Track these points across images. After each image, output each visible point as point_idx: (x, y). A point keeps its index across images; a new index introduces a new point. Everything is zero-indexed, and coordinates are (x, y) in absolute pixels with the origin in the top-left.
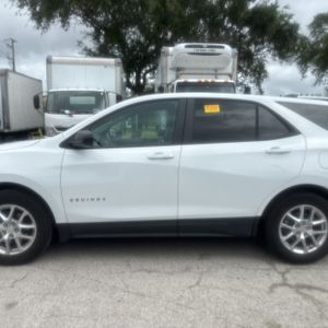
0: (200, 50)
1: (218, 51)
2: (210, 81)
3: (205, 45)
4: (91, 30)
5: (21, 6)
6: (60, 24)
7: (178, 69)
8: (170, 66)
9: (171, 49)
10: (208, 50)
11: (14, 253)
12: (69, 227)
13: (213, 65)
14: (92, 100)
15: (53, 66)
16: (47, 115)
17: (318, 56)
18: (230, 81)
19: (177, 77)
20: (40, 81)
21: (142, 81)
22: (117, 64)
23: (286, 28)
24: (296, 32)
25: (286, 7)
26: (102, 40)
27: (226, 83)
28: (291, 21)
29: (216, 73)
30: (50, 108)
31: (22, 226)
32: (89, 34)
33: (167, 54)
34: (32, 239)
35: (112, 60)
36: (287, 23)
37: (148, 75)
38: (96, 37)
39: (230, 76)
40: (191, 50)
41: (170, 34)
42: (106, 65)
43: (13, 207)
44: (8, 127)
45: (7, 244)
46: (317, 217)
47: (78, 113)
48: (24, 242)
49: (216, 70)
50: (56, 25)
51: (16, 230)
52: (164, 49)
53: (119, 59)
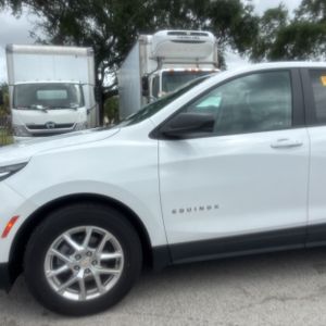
0: (183, 38)
1: (202, 38)
2: (190, 69)
3: (188, 32)
6: (11, 11)
8: (149, 54)
9: (149, 37)
10: (192, 38)
11: (92, 296)
12: (168, 250)
14: (63, 94)
15: (14, 55)
17: (268, 51)
19: (159, 68)
22: (89, 54)
23: (248, 20)
28: (253, 14)
29: (197, 62)
30: (17, 104)
32: (40, 25)
33: (145, 43)
35: (84, 50)
36: (248, 16)
40: (175, 37)
42: (77, 55)
43: (90, 230)
45: (82, 285)
49: (197, 59)
52: (142, 36)
53: (91, 49)
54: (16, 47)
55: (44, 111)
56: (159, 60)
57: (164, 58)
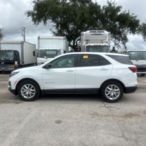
0: (95, 33)
2: (99, 45)
3: (97, 31)
4: (55, 24)
5: (29, 16)
6: (43, 23)
7: (87, 40)
8: (84, 39)
9: (84, 33)
10: (98, 33)
12: (44, 91)
13: (101, 39)
14: (55, 52)
16: (38, 58)
18: (107, 45)
19: (87, 43)
20: (35, 45)
21: (75, 44)
22: (64, 39)
24: (138, 23)
25: (133, 14)
26: (59, 28)
27: (105, 45)
28: (136, 19)
30: (39, 56)
31: (31, 90)
33: (83, 35)
34: (34, 94)
35: (62, 37)
36: (134, 20)
37: (78, 42)
38: (57, 27)
39: (107, 42)
40: (92, 33)
41: (86, 25)
42: (60, 39)
43: (29, 85)
44: (23, 63)
46: (116, 89)
47: (49, 57)
48: (32, 95)
49: (102, 40)
50: (42, 23)
51: (30, 91)
52: (82, 32)
53: (65, 37)
54: (41, 37)
55: (46, 58)
56: (87, 41)
57: (89, 40)
